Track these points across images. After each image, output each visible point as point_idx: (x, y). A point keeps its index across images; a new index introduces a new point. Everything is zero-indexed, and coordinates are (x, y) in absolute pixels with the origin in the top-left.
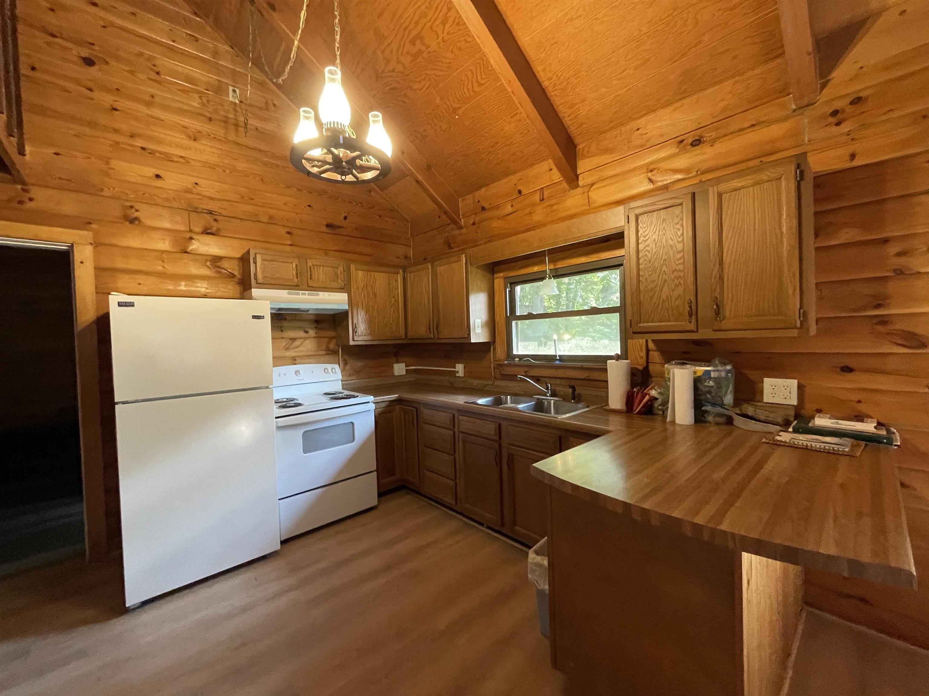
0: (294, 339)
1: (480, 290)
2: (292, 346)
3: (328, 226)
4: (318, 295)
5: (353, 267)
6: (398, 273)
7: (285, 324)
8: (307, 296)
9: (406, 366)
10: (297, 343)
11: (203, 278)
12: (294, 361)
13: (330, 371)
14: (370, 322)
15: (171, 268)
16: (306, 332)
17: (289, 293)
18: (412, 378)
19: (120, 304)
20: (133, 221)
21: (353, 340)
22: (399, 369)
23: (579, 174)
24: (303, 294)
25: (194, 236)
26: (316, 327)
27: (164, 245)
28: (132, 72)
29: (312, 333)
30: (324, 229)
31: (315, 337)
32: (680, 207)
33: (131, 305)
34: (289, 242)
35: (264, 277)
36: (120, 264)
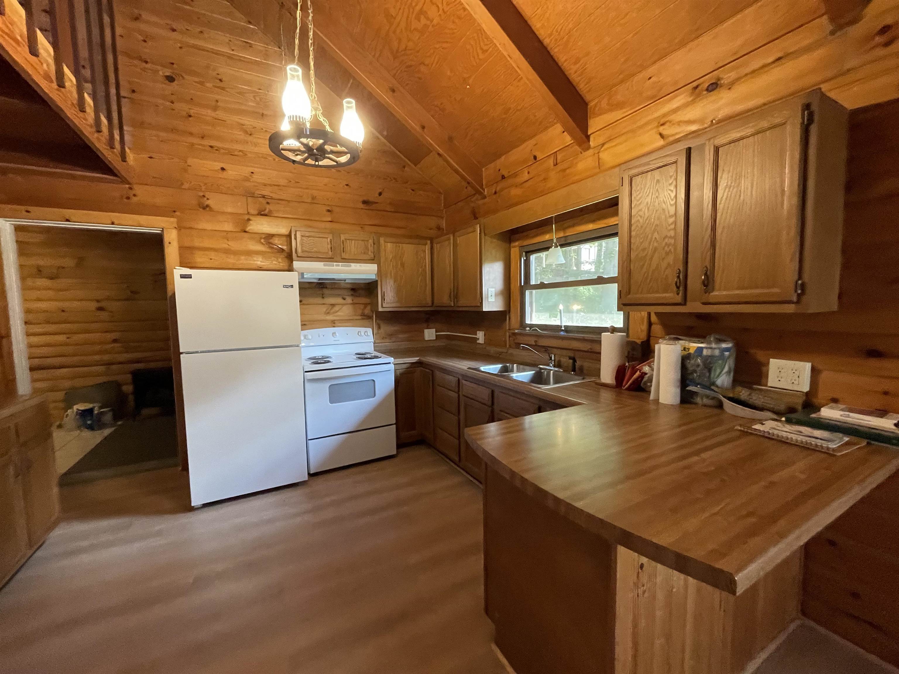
0: (333, 305)
1: (495, 260)
2: (332, 311)
3: (365, 202)
4: (350, 266)
5: (382, 240)
6: (426, 244)
7: (326, 291)
8: (340, 268)
9: (436, 332)
10: (337, 308)
11: (257, 253)
12: (333, 324)
13: (363, 334)
14: (398, 291)
15: (234, 245)
16: (344, 299)
17: (325, 265)
18: (442, 343)
19: (183, 276)
20: (206, 207)
21: (382, 307)
22: (430, 334)
23: (591, 134)
24: (337, 266)
25: (251, 218)
26: (352, 295)
27: (228, 227)
28: (202, 83)
29: (349, 300)
30: (362, 206)
31: (352, 304)
32: (675, 165)
33: (189, 276)
34: (330, 219)
35: (303, 251)
36: (197, 243)
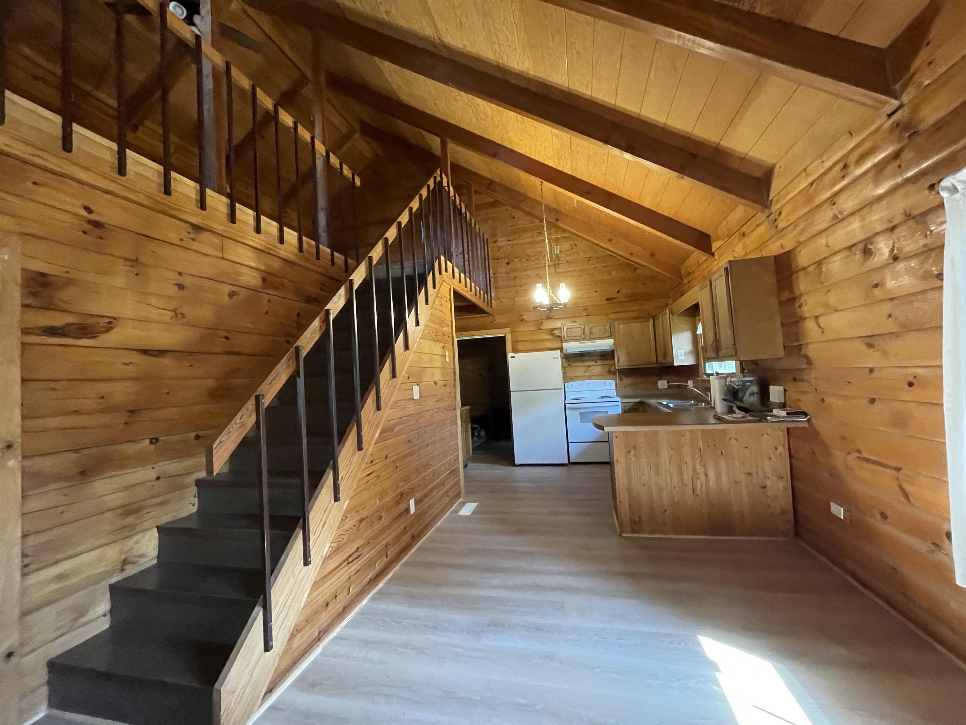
0: (589, 366)
1: (683, 330)
2: (589, 370)
3: (607, 300)
4: (596, 342)
5: (616, 323)
6: (649, 321)
7: (584, 358)
8: (589, 344)
9: (668, 382)
10: (592, 368)
11: (547, 340)
12: (590, 378)
13: (607, 384)
14: (629, 355)
15: (535, 337)
16: (596, 362)
17: (580, 343)
18: (671, 391)
19: (512, 357)
20: (522, 320)
21: (618, 366)
22: (663, 384)
24: (587, 343)
25: (544, 321)
26: (602, 359)
27: (532, 328)
28: (520, 260)
29: (599, 362)
30: (606, 302)
31: (602, 365)
33: (514, 357)
34: (586, 314)
35: (567, 337)
36: (519, 339)
